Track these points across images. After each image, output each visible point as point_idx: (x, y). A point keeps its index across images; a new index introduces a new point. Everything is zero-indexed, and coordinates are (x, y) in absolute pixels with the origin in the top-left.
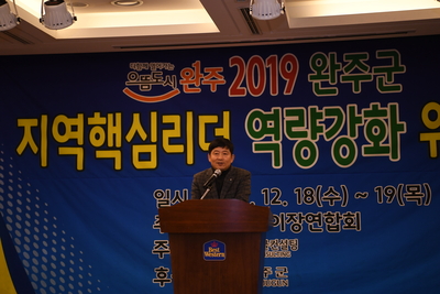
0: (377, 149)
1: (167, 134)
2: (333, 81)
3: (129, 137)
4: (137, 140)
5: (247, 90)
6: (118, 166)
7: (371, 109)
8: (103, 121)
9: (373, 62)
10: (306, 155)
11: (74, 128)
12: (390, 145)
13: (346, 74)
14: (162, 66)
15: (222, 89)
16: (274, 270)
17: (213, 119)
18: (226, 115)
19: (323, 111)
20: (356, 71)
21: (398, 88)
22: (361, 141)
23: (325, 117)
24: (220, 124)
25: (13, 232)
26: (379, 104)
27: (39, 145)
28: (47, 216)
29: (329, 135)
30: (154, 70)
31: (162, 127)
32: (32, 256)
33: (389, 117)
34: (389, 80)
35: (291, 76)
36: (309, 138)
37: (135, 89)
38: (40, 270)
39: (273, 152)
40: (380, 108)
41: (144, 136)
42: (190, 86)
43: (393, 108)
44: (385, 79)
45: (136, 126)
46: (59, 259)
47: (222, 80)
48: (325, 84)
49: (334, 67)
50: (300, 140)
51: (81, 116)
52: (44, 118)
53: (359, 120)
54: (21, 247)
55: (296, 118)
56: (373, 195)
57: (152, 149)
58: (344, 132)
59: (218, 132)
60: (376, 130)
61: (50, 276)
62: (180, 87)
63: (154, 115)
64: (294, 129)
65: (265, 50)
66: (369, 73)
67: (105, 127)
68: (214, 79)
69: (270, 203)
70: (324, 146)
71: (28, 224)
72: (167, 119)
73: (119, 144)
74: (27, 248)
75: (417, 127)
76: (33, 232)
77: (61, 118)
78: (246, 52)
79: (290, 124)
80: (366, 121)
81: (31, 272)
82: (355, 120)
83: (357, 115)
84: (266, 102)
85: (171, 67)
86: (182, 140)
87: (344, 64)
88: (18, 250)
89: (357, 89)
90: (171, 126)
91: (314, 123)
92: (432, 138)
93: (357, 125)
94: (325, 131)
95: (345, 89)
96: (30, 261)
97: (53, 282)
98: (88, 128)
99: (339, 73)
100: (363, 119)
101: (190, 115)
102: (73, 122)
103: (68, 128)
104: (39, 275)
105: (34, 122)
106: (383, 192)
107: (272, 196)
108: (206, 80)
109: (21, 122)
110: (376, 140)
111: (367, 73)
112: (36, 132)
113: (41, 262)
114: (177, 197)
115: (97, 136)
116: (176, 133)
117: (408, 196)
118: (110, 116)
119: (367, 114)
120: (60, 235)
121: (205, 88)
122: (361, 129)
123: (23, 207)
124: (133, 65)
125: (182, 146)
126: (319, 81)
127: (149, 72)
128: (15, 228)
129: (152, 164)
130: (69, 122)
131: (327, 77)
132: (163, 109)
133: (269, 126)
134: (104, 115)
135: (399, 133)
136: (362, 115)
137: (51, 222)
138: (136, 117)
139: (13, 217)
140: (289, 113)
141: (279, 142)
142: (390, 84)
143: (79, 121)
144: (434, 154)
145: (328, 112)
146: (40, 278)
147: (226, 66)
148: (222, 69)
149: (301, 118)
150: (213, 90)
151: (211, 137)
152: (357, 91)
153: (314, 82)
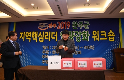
0: (84, 39)
1: (46, 36)
3: (39, 36)
5: (61, 28)
6: (36, 41)
7: (83, 32)
8: (34, 33)
9: (84, 23)
11: (29, 34)
12: (87, 38)
13: (79, 25)
14: (45, 23)
15: (56, 28)
17: (54, 33)
18: (57, 32)
20: (81, 25)
22: (82, 37)
24: (55, 34)
26: (85, 31)
27: (23, 37)
33: (87, 33)
35: (69, 25)
36: (72, 37)
37: (40, 27)
41: (41, 36)
42: (50, 27)
43: (87, 31)
44: (86, 26)
45: (40, 34)
46: (26, 58)
47: (56, 26)
48: (75, 27)
49: (77, 24)
50: (70, 37)
51: (30, 32)
53: (81, 34)
56: (84, 47)
57: (43, 38)
58: (78, 36)
59: (55, 35)
62: (48, 27)
63: (43, 32)
67: (35, 34)
68: (55, 26)
70: (75, 38)
72: (46, 33)
73: (37, 37)
75: (92, 35)
77: (27, 33)
78: (61, 21)
80: (82, 34)
82: (80, 34)
85: (47, 24)
86: (48, 37)
87: (79, 23)
90: (46, 34)
91: (73, 34)
92: (94, 37)
94: (75, 35)
95: (79, 28)
98: (32, 34)
101: (50, 32)
102: (29, 33)
103: (28, 34)
105: (23, 33)
108: (53, 26)
109: (21, 33)
110: (84, 37)
111: (83, 25)
112: (23, 35)
113: (22, 58)
114: (47, 47)
115: (33, 36)
116: (47, 35)
117: (90, 48)
118: (36, 32)
120: (26, 53)
121: (53, 27)
122: (82, 35)
124: (40, 23)
127: (43, 24)
129: (43, 41)
130: (28, 33)
132: (45, 31)
134: (34, 32)
135: (89, 36)
137: (24, 51)
138: (40, 32)
142: (87, 27)
143: (30, 33)
144: (95, 40)
145: (76, 32)
146: (22, 61)
147: (57, 23)
148: (56, 24)
149: (71, 33)
150: (54, 28)
151: (54, 36)
152: (81, 28)
153: (73, 26)
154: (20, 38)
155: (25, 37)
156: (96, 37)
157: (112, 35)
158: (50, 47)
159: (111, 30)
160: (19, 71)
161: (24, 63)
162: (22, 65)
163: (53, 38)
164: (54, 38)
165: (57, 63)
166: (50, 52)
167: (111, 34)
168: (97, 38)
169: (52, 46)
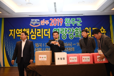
0: (77, 36)
1: (38, 33)
3: (31, 33)
4: (32, 34)
5: (53, 25)
6: (28, 39)
8: (26, 30)
9: (76, 20)
10: (64, 37)
12: (79, 35)
14: (37, 20)
15: (49, 24)
17: (47, 30)
18: (49, 29)
19: (67, 29)
20: (73, 22)
21: (81, 25)
22: (74, 34)
23: (68, 30)
24: (48, 31)
25: (8, 51)
26: (77, 28)
27: (13, 35)
28: (14, 48)
29: (68, 33)
30: (36, 21)
31: (37, 31)
33: (79, 30)
35: (61, 22)
36: (65, 34)
37: (32, 24)
42: (43, 24)
43: (80, 28)
44: (78, 23)
45: (32, 31)
47: (49, 23)
48: (68, 24)
49: (69, 21)
50: (63, 34)
51: (21, 29)
52: (15, 30)
54: (9, 54)
55: (62, 30)
56: (76, 44)
57: (35, 36)
58: (71, 33)
59: (48, 32)
62: (41, 24)
63: (35, 29)
64: (62, 32)
65: (57, 18)
66: (76, 22)
68: (47, 22)
70: (68, 35)
71: (11, 50)
73: (29, 35)
74: (10, 54)
77: (18, 30)
78: (53, 18)
79: (61, 31)
80: (75, 31)
82: (73, 31)
84: (57, 27)
85: (39, 20)
86: (41, 34)
87: (71, 20)
88: (9, 55)
90: (39, 31)
91: (66, 31)
94: (68, 32)
95: (71, 25)
96: (11, 57)
101: (42, 29)
103: (19, 31)
105: (13, 30)
106: (78, 44)
108: (45, 23)
109: (10, 30)
110: (77, 34)
111: (75, 22)
112: (13, 32)
114: (40, 45)
118: (27, 29)
119: (75, 29)
121: (45, 24)
123: (10, 46)
124: (32, 20)
126: (67, 23)
127: (35, 21)
128: (8, 50)
129: (35, 38)
130: (19, 30)
132: (37, 28)
138: (32, 29)
139: (8, 48)
140: (61, 29)
142: (79, 24)
145: (68, 29)
147: (49, 20)
149: (63, 30)
150: (47, 25)
151: (46, 33)
152: (73, 25)
153: (66, 23)
154: (10, 35)
155: (16, 35)
157: (104, 32)
159: (102, 27)
160: (29, 68)
163: (45, 35)
164: (47, 35)
165: (64, 59)
167: (102, 30)
168: (89, 35)
169: (45, 44)
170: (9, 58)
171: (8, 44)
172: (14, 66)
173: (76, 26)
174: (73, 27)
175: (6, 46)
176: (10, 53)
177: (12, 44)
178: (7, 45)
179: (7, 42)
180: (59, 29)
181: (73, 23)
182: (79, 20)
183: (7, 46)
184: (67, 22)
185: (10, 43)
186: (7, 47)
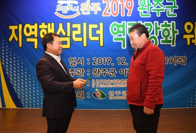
0: (166, 41)
1: (74, 33)
2: (148, 11)
4: (61, 35)
5: (111, 13)
7: (164, 24)
8: (46, 27)
9: (165, 3)
11: (33, 30)
12: (172, 39)
13: (154, 8)
14: (73, 2)
16: (121, 92)
17: (96, 26)
18: (101, 24)
19: (144, 24)
20: (158, 7)
21: (175, 15)
22: (160, 37)
24: (98, 29)
25: (9, 75)
26: (167, 22)
27: (18, 38)
28: (22, 68)
30: (69, 4)
31: (72, 29)
32: (17, 85)
33: (171, 27)
34: (172, 11)
35: (130, 8)
37: (60, 12)
38: (21, 91)
39: (122, 41)
40: (168, 23)
41: (64, 34)
42: (85, 11)
43: (173, 23)
44: (170, 11)
46: (28, 87)
47: (100, 9)
48: (145, 12)
49: (149, 5)
51: (36, 24)
52: (20, 26)
53: (159, 28)
54: (13, 81)
57: (68, 39)
58: (153, 33)
59: (98, 32)
60: (166, 33)
61: (25, 94)
62: (81, 12)
63: (69, 24)
66: (163, 8)
67: (47, 29)
68: (96, 8)
69: (120, 64)
71: (15, 71)
72: (74, 26)
74: (15, 81)
75: (183, 32)
76: (17, 75)
77: (27, 26)
80: (162, 29)
81: (17, 91)
82: (157, 28)
83: (158, 26)
84: (119, 19)
87: (153, 4)
88: (12, 82)
89: (158, 15)
90: (76, 29)
92: (188, 37)
93: (158, 31)
95: (153, 14)
96: (16, 87)
97: (26, 96)
98: (39, 30)
99: (151, 8)
100: (161, 28)
101: (85, 24)
102: (33, 27)
103: (31, 30)
104: (20, 93)
105: (16, 27)
106: (168, 59)
107: (121, 61)
108: (92, 9)
110: (166, 37)
112: (17, 31)
113: (21, 88)
114: (79, 61)
115: (43, 33)
116: (79, 32)
117: (177, 62)
118: (49, 24)
119: (162, 26)
120: (28, 77)
121: (92, 12)
122: (160, 32)
123: (12, 64)
124: (59, 2)
125: (81, 38)
126: (142, 11)
127: (66, 5)
128: (10, 73)
129: (68, 46)
130: (31, 27)
131: (146, 9)
132: (72, 22)
133: (120, 30)
134: (46, 24)
135: (175, 34)
136: (160, 26)
137: (24, 71)
138: (61, 25)
139: (9, 68)
140: (129, 24)
141: (125, 37)
142: (172, 13)
143: (35, 27)
144: (189, 43)
146: (21, 94)
147: (101, 2)
148: (99, 4)
150: (96, 13)
151: (94, 34)
152: (158, 16)
153: (140, 11)
154: (10, 39)
155: (24, 37)
156: (192, 36)
158: (86, 61)
161: (25, 100)
162: (23, 103)
163: (92, 38)
164: (97, 38)
166: (86, 72)
168: (194, 39)
169: (91, 59)
170: (13, 89)
171: (8, 58)
172: (25, 107)
173: (163, 17)
174: (157, 19)
175: (3, 64)
176: (15, 78)
177: (16, 60)
178: (6, 61)
179: (5, 54)
180: (124, 23)
181: (158, 10)
182: (171, 4)
183: (6, 64)
184: (142, 9)
185: (12, 57)
186: (7, 66)
